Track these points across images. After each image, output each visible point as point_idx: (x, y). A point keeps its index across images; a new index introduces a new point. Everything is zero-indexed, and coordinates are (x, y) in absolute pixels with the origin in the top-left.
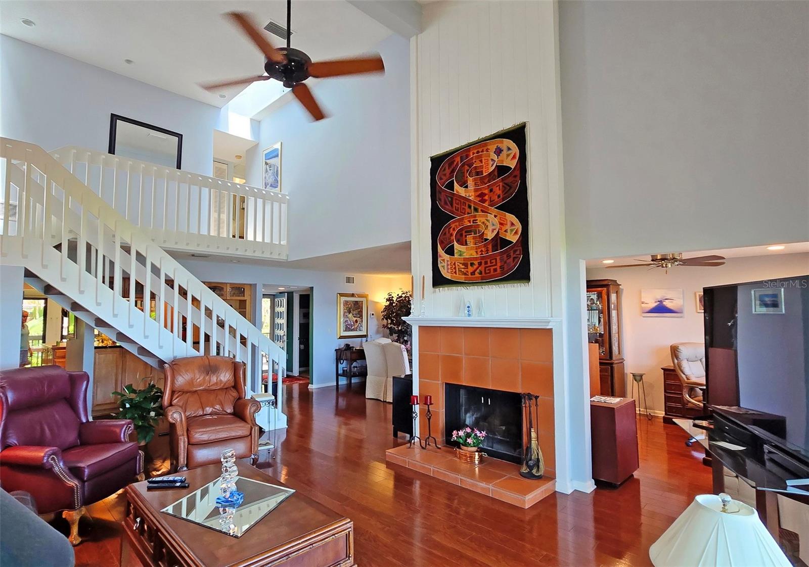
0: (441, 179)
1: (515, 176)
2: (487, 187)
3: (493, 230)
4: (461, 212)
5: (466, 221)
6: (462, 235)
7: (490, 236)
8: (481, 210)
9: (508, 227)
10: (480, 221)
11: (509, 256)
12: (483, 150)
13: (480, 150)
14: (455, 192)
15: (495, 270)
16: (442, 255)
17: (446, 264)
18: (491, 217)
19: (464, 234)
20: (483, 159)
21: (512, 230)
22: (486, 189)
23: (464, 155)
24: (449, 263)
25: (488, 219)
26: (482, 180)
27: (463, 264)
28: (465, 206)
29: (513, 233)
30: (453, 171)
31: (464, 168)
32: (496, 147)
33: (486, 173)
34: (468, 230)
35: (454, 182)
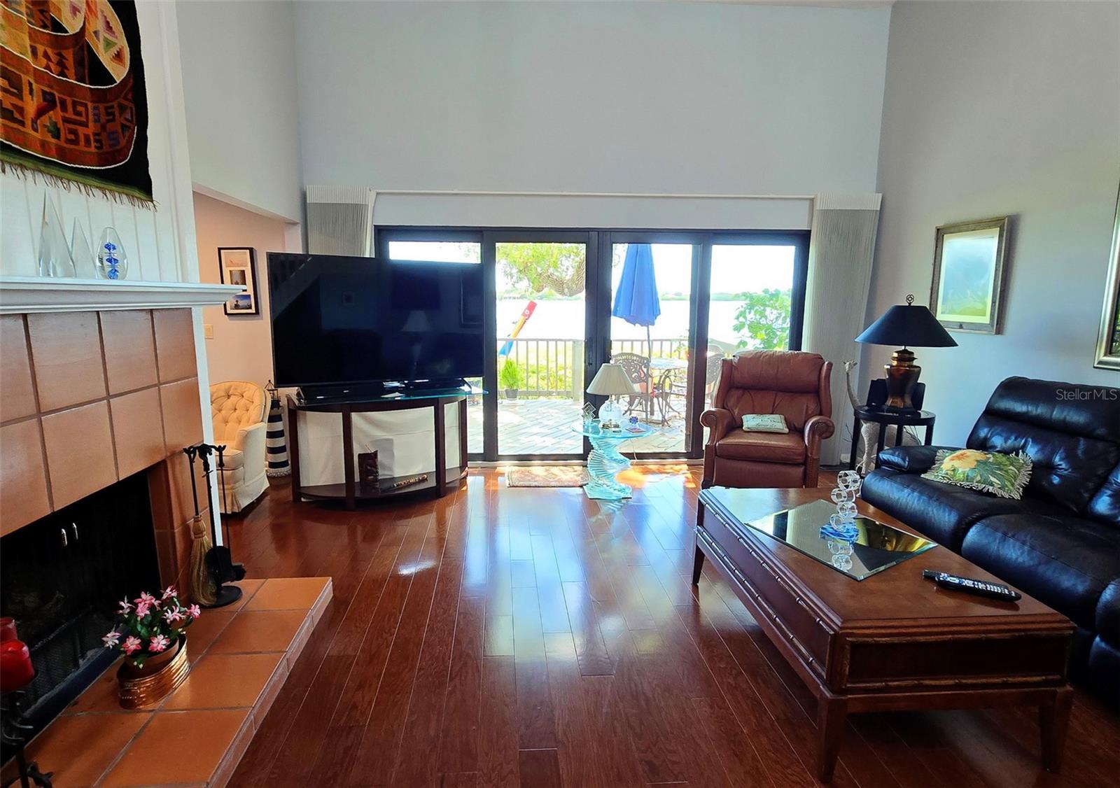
3: (74, 10)
9: (100, 29)
21: (107, 41)
29: (113, 52)
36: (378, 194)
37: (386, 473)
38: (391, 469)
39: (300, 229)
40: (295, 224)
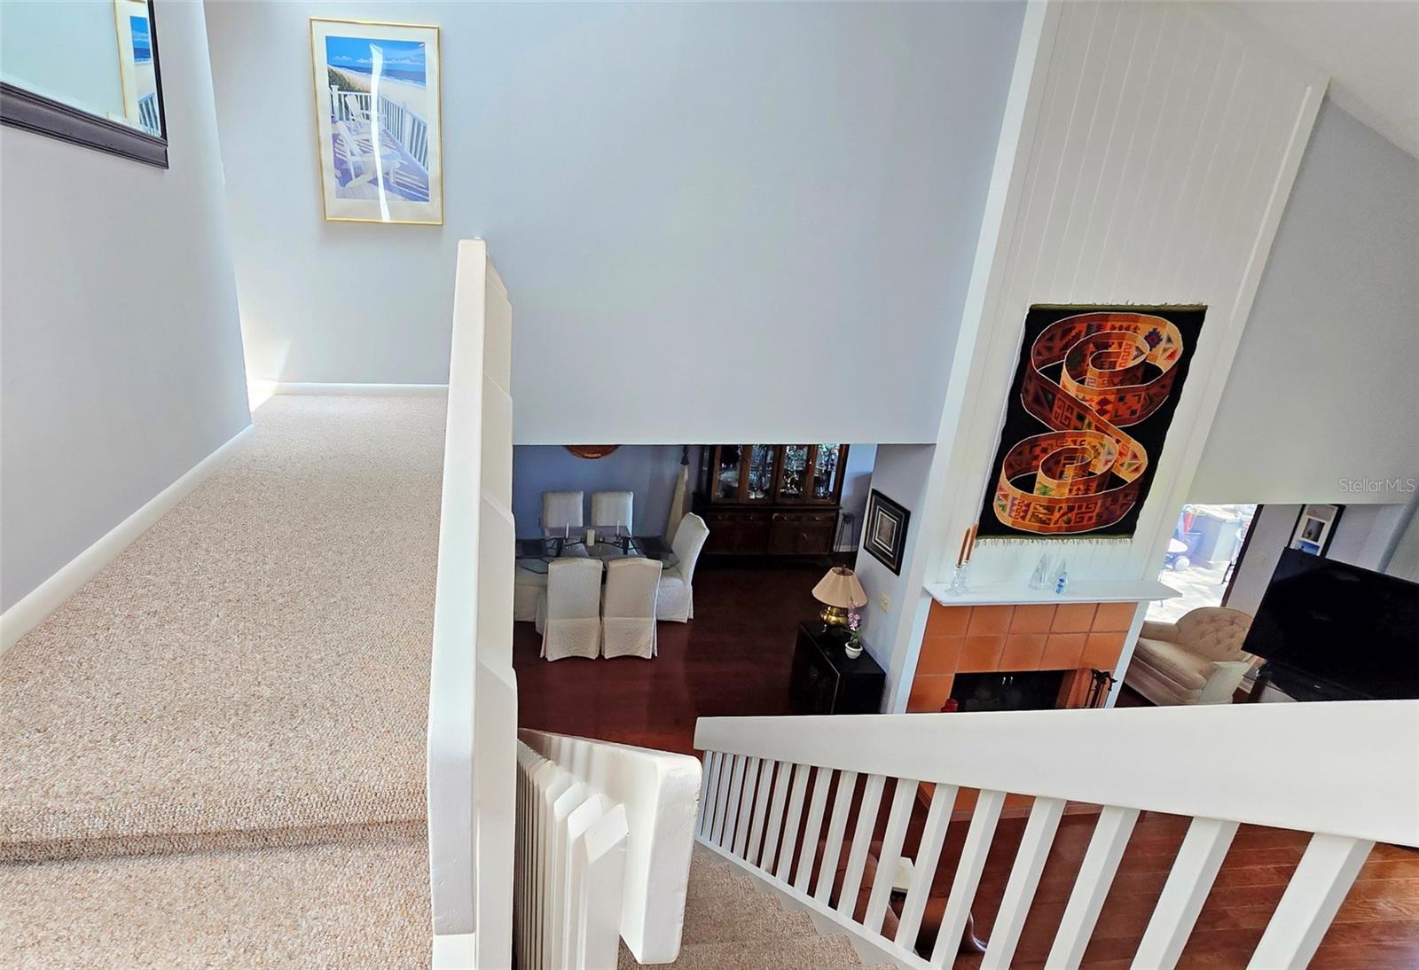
0: (1039, 353)
1: (1163, 387)
2: (1115, 391)
3: (1107, 462)
4: (1061, 422)
5: (1069, 440)
6: (1058, 462)
7: (1100, 469)
8: (1096, 427)
9: (1127, 460)
10: (1089, 444)
11: (1115, 501)
12: (1130, 326)
13: (1125, 324)
14: (1060, 387)
15: (1090, 518)
16: (1004, 486)
17: (1009, 504)
18: (1109, 441)
19: (1063, 461)
20: (1125, 342)
21: (1130, 465)
22: (1113, 393)
23: (1095, 323)
24: (1016, 502)
25: (1103, 443)
26: (1113, 379)
27: (1047, 508)
28: (1072, 413)
29: (1132, 468)
30: (1066, 347)
31: (1088, 348)
32: (1151, 330)
33: (1120, 366)
34: (1071, 456)
35: (1062, 368)
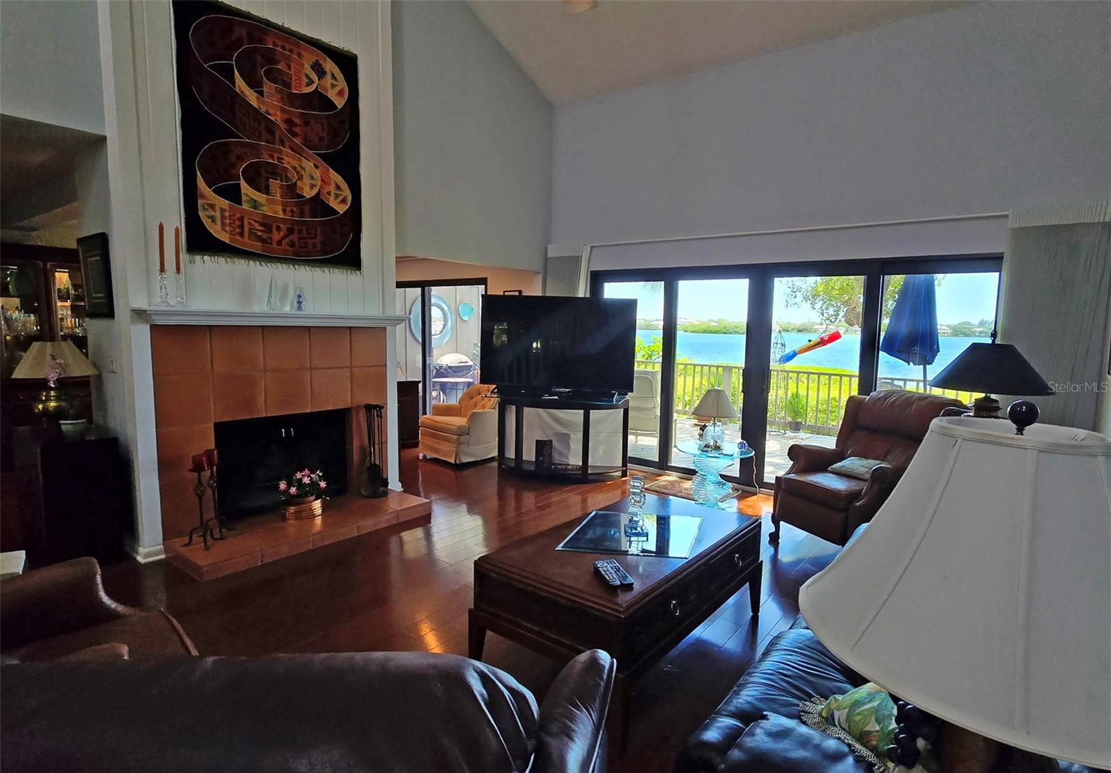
0: (200, 45)
1: (341, 122)
2: (298, 114)
3: (311, 186)
4: (251, 133)
5: (265, 153)
6: (259, 175)
8: (291, 147)
9: (332, 189)
10: (288, 163)
11: (334, 230)
12: (292, 49)
13: (287, 45)
14: (237, 91)
15: (314, 246)
16: (206, 194)
17: (218, 216)
18: (308, 165)
19: (262, 175)
20: (292, 64)
21: (336, 195)
23: (255, 33)
24: (226, 214)
25: (303, 165)
26: (292, 100)
27: (262, 224)
28: (259, 125)
29: (339, 199)
30: (231, 48)
31: (256, 58)
32: (314, 61)
33: (296, 89)
34: (272, 171)
35: (233, 70)
36: (592, 247)
37: (564, 459)
38: (567, 458)
39: (541, 277)
40: (538, 273)
